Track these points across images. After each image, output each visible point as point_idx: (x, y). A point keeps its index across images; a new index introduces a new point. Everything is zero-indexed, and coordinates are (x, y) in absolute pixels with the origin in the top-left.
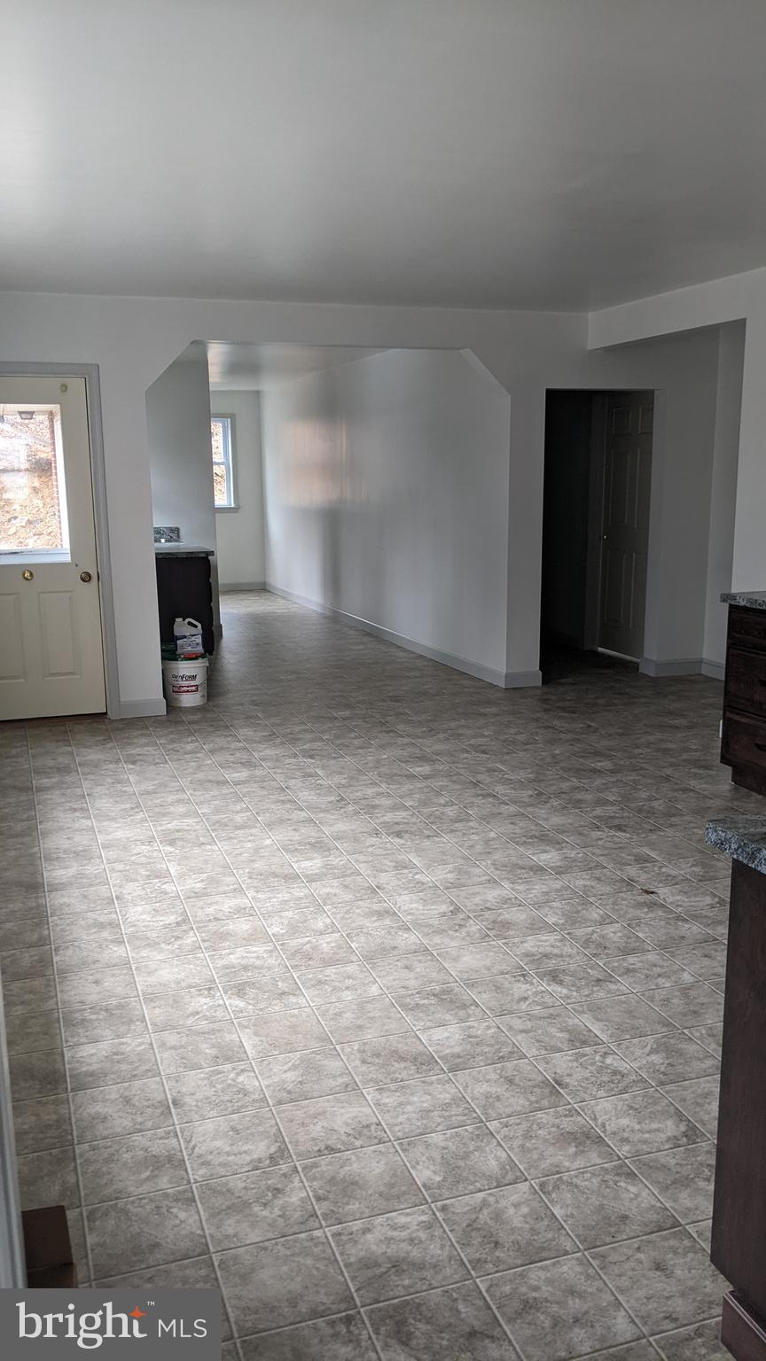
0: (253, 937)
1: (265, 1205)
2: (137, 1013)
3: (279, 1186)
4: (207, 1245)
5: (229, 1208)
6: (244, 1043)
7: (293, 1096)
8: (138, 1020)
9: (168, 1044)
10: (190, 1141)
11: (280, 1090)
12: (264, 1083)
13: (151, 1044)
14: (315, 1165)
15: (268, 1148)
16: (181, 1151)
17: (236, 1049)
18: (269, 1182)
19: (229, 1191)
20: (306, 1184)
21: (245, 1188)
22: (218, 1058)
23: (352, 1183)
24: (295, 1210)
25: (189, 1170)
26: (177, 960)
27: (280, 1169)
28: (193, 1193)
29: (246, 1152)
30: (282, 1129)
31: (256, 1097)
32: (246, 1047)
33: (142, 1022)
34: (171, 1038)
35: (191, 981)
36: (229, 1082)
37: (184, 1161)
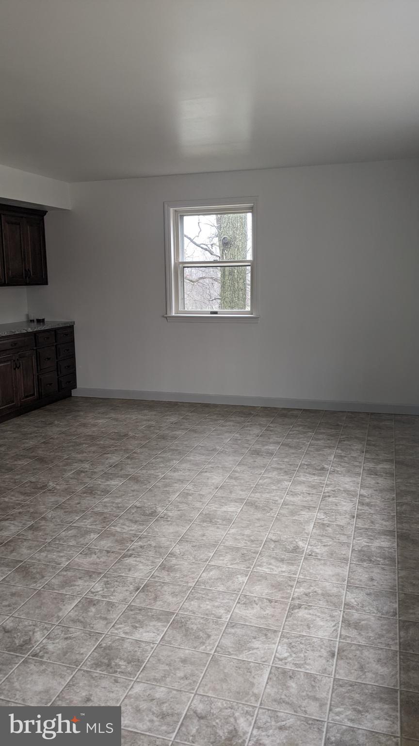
0: (260, 578)
1: (315, 592)
2: (355, 555)
3: (304, 596)
4: (347, 588)
5: (331, 596)
6: (266, 681)
7: (264, 632)
8: (356, 551)
9: (346, 537)
10: (334, 630)
11: (270, 638)
12: (274, 647)
13: (354, 539)
14: (283, 598)
15: (298, 612)
16: (342, 627)
17: (275, 679)
18: (308, 599)
19: (328, 602)
20: (293, 592)
21: (320, 600)
22: (290, 677)
23: (274, 586)
24: (304, 586)
25: (341, 617)
26: (317, 578)
27: (299, 602)
28: (344, 607)
29: (310, 614)
30: (285, 618)
31: (286, 640)
32: (267, 677)
33: (354, 549)
34: (343, 539)
35: (317, 563)
36: (294, 655)
37: (342, 622)
